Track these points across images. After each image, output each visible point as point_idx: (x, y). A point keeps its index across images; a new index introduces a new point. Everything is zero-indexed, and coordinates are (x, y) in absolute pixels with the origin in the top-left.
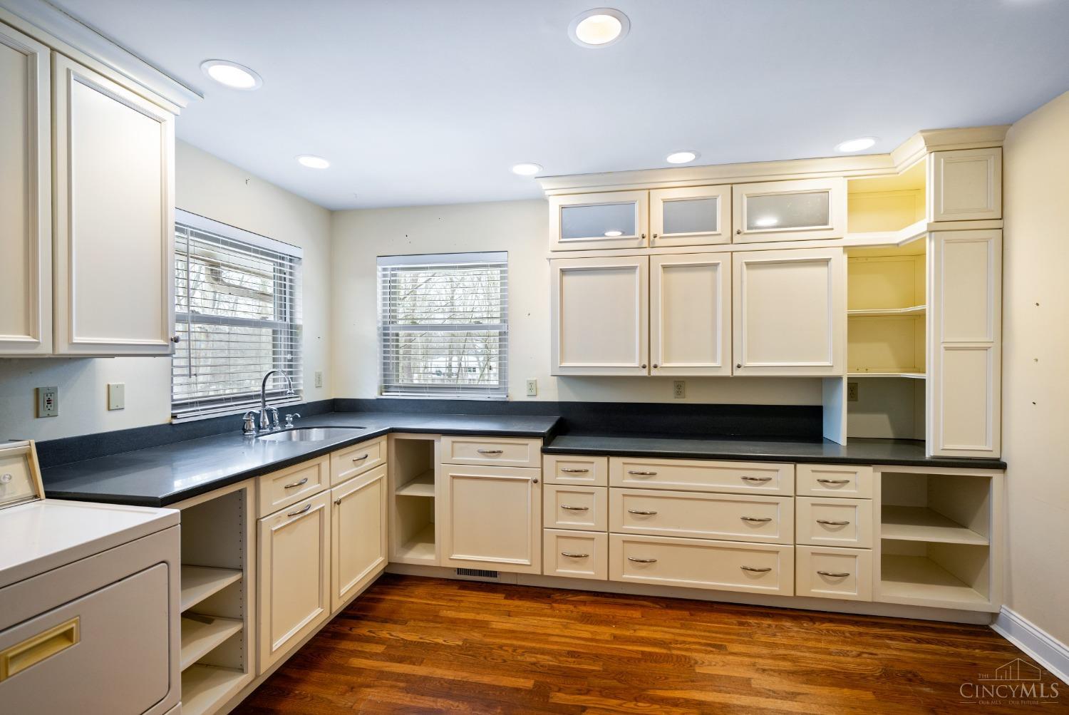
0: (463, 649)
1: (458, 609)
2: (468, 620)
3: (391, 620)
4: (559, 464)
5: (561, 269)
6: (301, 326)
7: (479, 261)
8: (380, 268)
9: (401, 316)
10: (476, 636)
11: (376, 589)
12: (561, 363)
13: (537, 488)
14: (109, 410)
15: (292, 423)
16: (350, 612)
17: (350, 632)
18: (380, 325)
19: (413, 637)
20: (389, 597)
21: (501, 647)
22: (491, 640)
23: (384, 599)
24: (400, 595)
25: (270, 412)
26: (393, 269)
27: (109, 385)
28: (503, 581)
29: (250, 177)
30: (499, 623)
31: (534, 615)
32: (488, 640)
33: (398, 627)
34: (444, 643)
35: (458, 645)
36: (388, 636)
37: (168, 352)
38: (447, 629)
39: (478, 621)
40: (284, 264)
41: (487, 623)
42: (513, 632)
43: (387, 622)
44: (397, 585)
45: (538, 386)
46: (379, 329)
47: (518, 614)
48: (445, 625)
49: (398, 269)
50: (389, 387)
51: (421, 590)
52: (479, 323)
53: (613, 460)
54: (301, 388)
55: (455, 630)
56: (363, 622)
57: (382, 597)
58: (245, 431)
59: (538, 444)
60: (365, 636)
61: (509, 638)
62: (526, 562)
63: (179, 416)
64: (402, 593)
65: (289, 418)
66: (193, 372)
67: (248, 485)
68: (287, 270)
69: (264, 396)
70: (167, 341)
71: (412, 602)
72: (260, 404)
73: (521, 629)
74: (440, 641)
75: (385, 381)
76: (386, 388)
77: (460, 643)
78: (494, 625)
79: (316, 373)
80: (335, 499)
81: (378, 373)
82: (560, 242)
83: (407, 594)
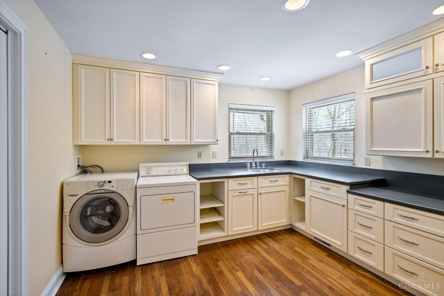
0: (289, 261)
1: (303, 250)
2: (302, 254)
3: (277, 241)
4: (356, 200)
5: (371, 98)
6: (274, 134)
7: (341, 100)
8: (304, 109)
9: (314, 128)
10: (299, 260)
11: (283, 231)
12: (371, 148)
13: (345, 210)
14: (213, 158)
15: (264, 167)
16: (269, 234)
17: (263, 239)
18: (304, 132)
19: (278, 249)
20: (284, 235)
21: (303, 268)
22: (302, 264)
23: (282, 235)
24: (288, 236)
25: (256, 162)
26: (310, 109)
27: (213, 152)
28: (332, 249)
29: (253, 88)
30: (313, 261)
31: (332, 267)
32: (301, 264)
33: (277, 244)
34: (286, 256)
35: (289, 259)
36: (272, 245)
37: (216, 143)
38: (291, 253)
39: (305, 256)
40: (270, 113)
41: (308, 259)
42: (315, 267)
43: (275, 241)
44: (291, 233)
45: (371, 160)
46: (303, 133)
47: (324, 263)
48: (292, 251)
49: (313, 108)
50: (308, 157)
51: (296, 238)
52: (344, 128)
53: (386, 204)
54: (274, 155)
55: (294, 255)
56: (269, 238)
57: (283, 234)
58: (247, 167)
59: (347, 188)
60: (266, 241)
61: (310, 268)
62: (340, 244)
63: (230, 161)
64: (290, 236)
65: (263, 165)
66: (235, 149)
67: (225, 180)
68: (270, 115)
69: (253, 157)
70: (215, 140)
71: (290, 240)
72: (252, 160)
73: (319, 268)
74: (285, 255)
75: (307, 155)
76: (307, 157)
77: (290, 259)
78: (310, 261)
79: (281, 150)
80: (259, 192)
81: (303, 151)
82: (370, 84)
83: (291, 237)
